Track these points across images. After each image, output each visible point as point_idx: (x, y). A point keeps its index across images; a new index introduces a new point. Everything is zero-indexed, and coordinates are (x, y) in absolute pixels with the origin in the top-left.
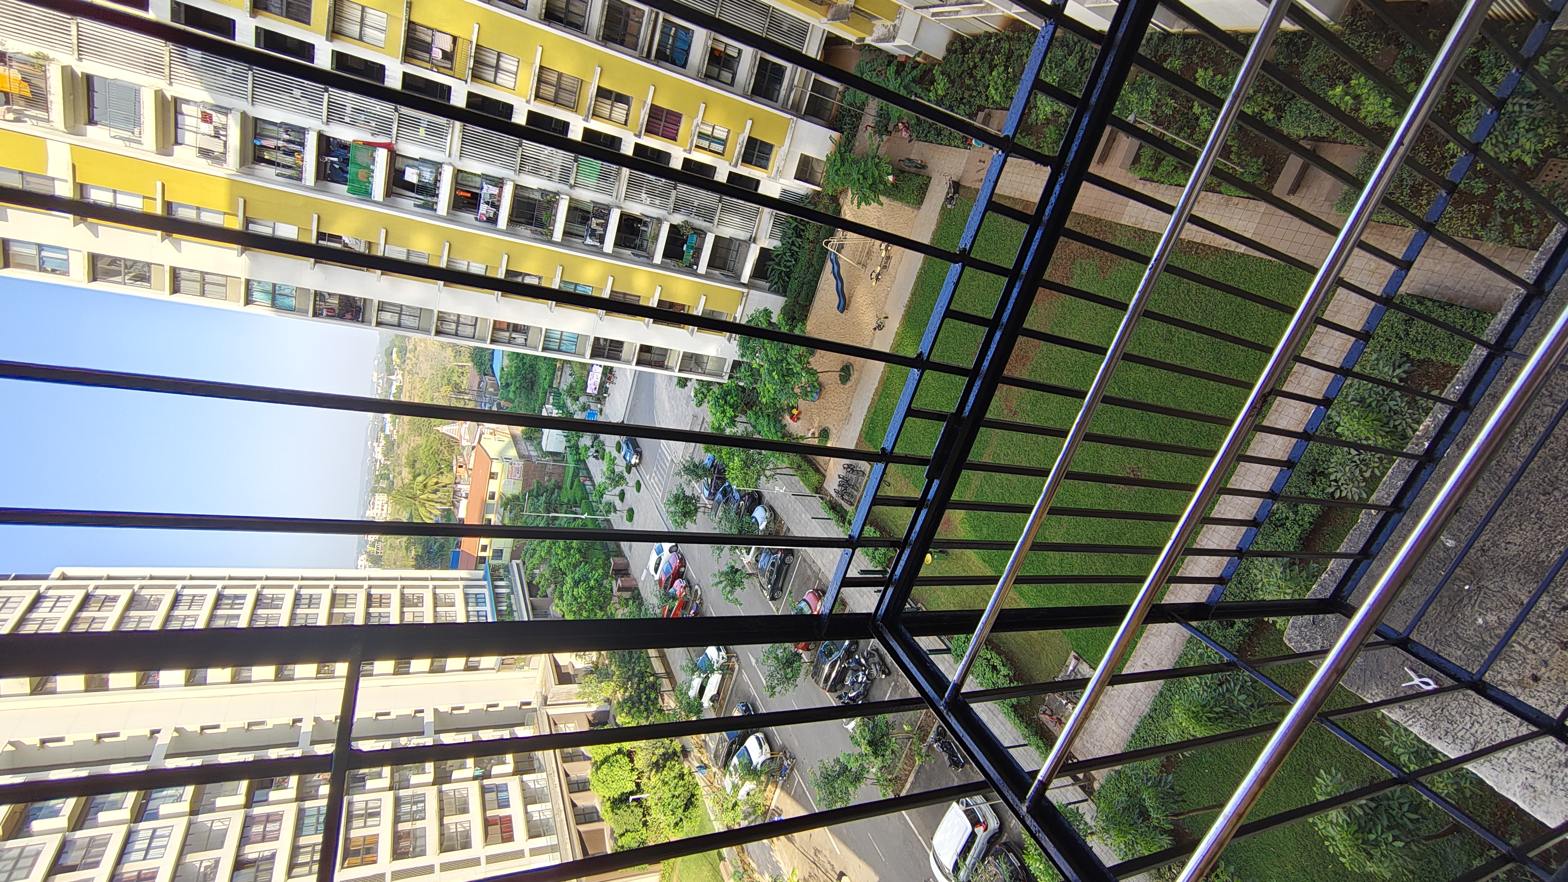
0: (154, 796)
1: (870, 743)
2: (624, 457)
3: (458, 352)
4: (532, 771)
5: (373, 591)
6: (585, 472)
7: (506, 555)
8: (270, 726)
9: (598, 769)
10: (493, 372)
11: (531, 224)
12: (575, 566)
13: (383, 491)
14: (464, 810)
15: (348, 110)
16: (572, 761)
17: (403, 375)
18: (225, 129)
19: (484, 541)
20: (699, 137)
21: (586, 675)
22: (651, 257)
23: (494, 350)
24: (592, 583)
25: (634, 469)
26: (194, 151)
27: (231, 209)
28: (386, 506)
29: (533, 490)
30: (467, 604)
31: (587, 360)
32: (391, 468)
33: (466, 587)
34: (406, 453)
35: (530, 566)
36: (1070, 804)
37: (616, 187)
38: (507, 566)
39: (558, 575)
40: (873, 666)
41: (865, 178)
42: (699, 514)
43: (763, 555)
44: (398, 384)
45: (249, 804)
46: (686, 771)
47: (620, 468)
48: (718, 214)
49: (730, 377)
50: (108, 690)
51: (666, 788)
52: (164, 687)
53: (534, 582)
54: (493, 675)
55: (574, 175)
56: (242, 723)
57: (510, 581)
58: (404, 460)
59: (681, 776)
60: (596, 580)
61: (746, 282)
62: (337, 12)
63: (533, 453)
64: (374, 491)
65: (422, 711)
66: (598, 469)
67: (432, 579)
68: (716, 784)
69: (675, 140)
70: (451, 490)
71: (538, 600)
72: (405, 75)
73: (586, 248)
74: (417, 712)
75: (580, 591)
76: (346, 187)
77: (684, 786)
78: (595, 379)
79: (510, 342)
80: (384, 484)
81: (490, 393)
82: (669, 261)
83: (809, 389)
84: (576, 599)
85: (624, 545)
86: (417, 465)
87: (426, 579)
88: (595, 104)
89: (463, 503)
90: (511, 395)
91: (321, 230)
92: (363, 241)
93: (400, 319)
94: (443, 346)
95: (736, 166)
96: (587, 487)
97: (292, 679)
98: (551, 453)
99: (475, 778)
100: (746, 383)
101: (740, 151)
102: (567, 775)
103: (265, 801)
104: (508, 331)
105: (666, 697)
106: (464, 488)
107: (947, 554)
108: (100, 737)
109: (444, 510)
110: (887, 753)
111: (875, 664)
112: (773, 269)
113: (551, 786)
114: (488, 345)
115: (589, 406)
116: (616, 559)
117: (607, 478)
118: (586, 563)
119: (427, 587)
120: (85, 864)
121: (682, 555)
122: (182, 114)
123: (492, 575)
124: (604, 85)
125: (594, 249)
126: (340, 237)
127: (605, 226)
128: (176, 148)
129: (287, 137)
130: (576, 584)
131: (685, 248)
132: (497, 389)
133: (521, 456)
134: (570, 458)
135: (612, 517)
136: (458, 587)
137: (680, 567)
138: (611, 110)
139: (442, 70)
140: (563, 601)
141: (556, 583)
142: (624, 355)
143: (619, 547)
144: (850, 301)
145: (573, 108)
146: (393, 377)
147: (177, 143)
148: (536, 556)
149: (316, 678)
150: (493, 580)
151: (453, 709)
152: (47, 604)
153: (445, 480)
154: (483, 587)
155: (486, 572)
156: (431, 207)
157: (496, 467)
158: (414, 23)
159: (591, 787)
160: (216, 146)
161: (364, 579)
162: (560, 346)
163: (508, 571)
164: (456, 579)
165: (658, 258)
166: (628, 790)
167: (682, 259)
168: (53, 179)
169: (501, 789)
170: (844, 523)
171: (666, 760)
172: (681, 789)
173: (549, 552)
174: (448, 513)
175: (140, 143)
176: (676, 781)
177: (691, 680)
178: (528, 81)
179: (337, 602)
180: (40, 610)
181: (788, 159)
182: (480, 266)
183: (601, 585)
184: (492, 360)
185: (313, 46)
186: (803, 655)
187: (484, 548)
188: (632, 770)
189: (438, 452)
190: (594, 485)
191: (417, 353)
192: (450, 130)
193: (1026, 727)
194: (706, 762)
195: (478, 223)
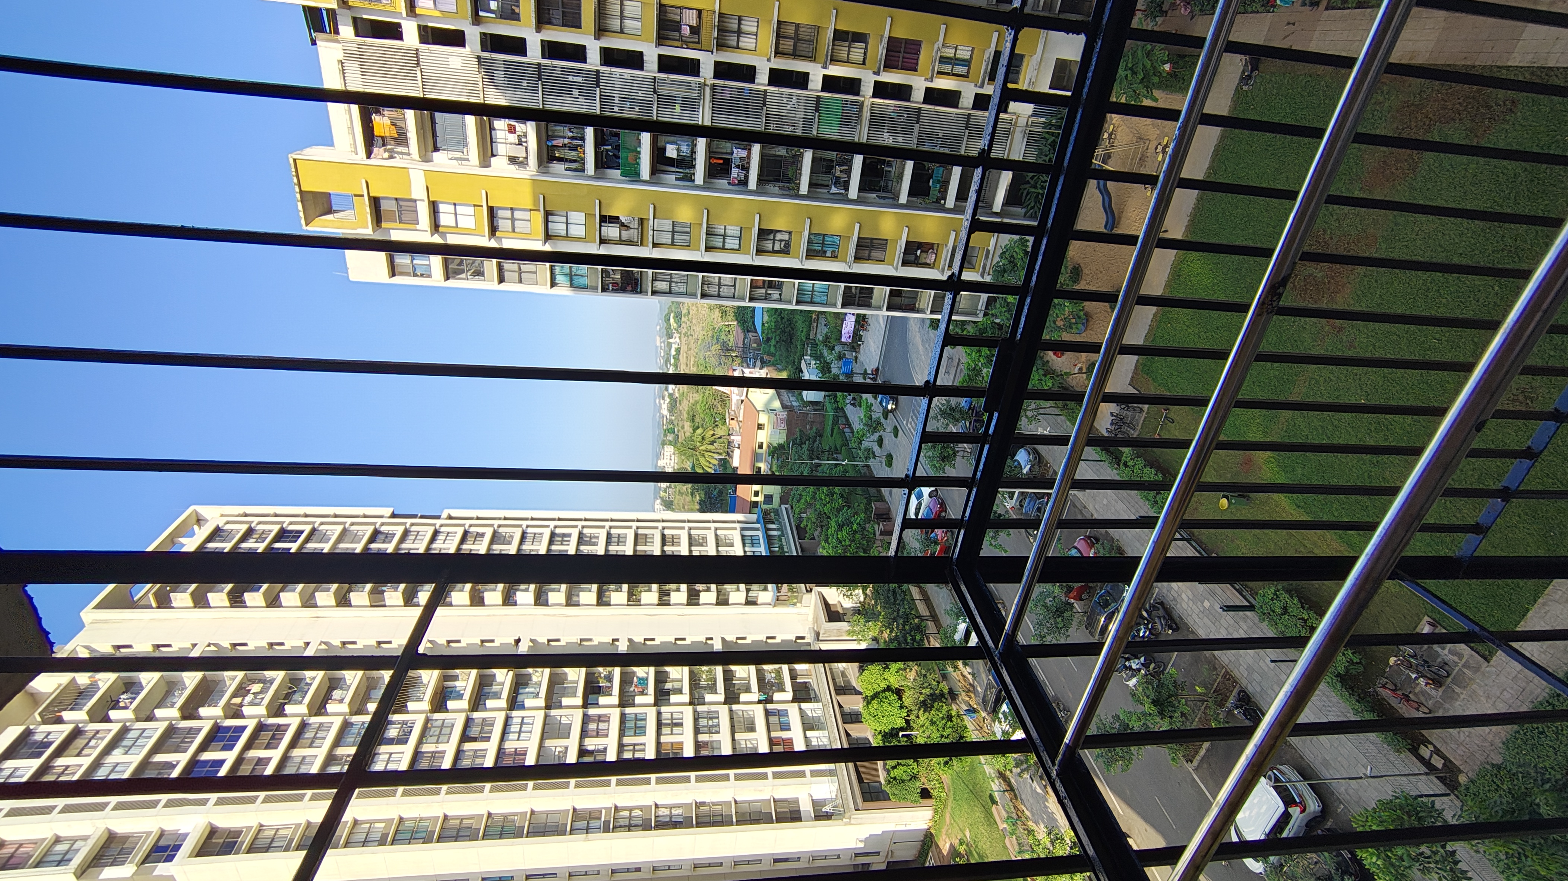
0: (521, 691)
1: (1155, 702)
2: (881, 403)
3: (724, 313)
4: (808, 700)
5: (666, 532)
6: (843, 419)
7: (776, 500)
8: (595, 643)
9: (869, 703)
10: (755, 328)
11: (778, 181)
12: (839, 510)
13: (670, 443)
14: (752, 729)
15: (617, 100)
16: (845, 694)
17: (680, 338)
18: (525, 136)
19: (756, 487)
20: (940, 62)
21: (854, 614)
22: (897, 197)
23: (754, 308)
24: (855, 527)
25: (890, 415)
26: (506, 160)
27: (534, 205)
28: (673, 456)
29: (796, 439)
30: (744, 545)
31: (839, 310)
32: (675, 423)
33: (742, 529)
34: (686, 409)
35: (797, 510)
36: (1421, 796)
37: (858, 131)
38: (777, 510)
39: (822, 519)
40: (1157, 620)
41: (1134, 73)
42: (958, 459)
43: (1028, 500)
44: (676, 346)
45: (585, 705)
46: (954, 713)
47: (877, 414)
48: (965, 142)
49: (985, 315)
50: (484, 605)
51: (934, 728)
52: (521, 605)
53: (802, 526)
54: (770, 609)
55: (816, 126)
56: (575, 639)
57: (780, 523)
58: (686, 416)
59: (950, 718)
60: (859, 524)
61: (999, 211)
62: (602, 11)
63: (795, 404)
64: (664, 444)
65: (711, 639)
66: (856, 416)
67: (714, 522)
68: (985, 729)
69: (916, 70)
70: (726, 441)
71: (806, 542)
72: (660, 56)
73: (832, 197)
74: (707, 639)
75: (844, 534)
76: (619, 172)
77: (952, 728)
78: (849, 326)
79: (766, 298)
80: (670, 437)
81: (754, 349)
82: (914, 199)
83: (1073, 321)
84: (840, 542)
85: (885, 491)
86: (697, 420)
87: (709, 522)
88: (833, 49)
89: (737, 453)
90: (772, 349)
91: (603, 213)
92: (636, 218)
93: (670, 286)
94: (711, 308)
95: (982, 86)
96: (847, 434)
97: (609, 605)
98: (811, 402)
99: (760, 702)
100: (1002, 320)
101: (986, 69)
102: (840, 706)
103: (596, 704)
104: (764, 288)
105: (932, 639)
106: (736, 439)
107: (1248, 498)
108: (483, 641)
109: (721, 460)
110: (1176, 715)
111: (1159, 618)
112: (1028, 193)
113: (827, 716)
114: (747, 304)
115: (844, 354)
116: (878, 504)
117: (865, 425)
118: (849, 507)
119: (709, 528)
120: (483, 737)
121: (942, 500)
122: (494, 129)
123: (764, 519)
124: (841, 27)
125: (840, 197)
126: (618, 218)
127: (849, 172)
128: (492, 159)
129: (570, 134)
130: (840, 527)
131: (931, 184)
132: (759, 344)
133: (784, 406)
134: (828, 406)
135: (871, 462)
136: (735, 529)
137: (940, 512)
138: (849, 51)
139: (691, 45)
140: (829, 544)
141: (822, 527)
142: (874, 301)
143: (880, 492)
144: (1120, 217)
145: (811, 57)
146: (671, 340)
147: (493, 155)
148: (802, 501)
149: (628, 605)
150: (765, 523)
151: (738, 638)
152: (441, 537)
153: (720, 432)
154: (757, 529)
155: (758, 517)
156: (690, 178)
157: (763, 419)
158: (664, 5)
159: (863, 720)
160: (520, 152)
161: (658, 521)
162: (812, 298)
163: (778, 515)
164: (734, 522)
165: (903, 198)
166: (898, 726)
167: (928, 195)
168: (415, 201)
169: (783, 714)
170: (1119, 465)
171: (934, 701)
172: (950, 730)
173: (814, 498)
174: (724, 463)
175: (468, 160)
176: (944, 722)
177: (957, 624)
178: (767, 39)
179: (639, 540)
180: (437, 542)
181: (1041, 68)
182: (735, 228)
183: (864, 529)
184: (753, 317)
185: (584, 47)
186: (1075, 605)
187: (756, 494)
188: (901, 707)
189: (713, 407)
190: (853, 432)
191: (690, 316)
192: (702, 102)
193: (1358, 701)
194: (975, 706)
195: (731, 187)
